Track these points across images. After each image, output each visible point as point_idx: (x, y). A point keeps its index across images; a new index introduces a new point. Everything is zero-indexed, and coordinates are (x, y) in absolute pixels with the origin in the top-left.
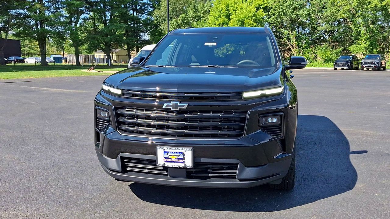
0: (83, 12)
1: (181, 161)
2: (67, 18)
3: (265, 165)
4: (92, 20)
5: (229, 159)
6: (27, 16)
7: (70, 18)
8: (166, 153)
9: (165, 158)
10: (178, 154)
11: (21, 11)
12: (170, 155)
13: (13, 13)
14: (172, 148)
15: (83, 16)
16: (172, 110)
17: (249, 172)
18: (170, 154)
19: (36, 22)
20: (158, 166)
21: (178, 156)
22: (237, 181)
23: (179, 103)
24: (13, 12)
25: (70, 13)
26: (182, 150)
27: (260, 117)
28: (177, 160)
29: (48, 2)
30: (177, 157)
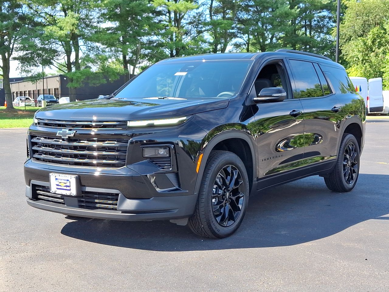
0: (234, 35)
1: (68, 188)
2: (211, 44)
3: (149, 199)
4: (245, 46)
5: (111, 189)
6: (161, 45)
7: (216, 43)
8: (57, 180)
9: (57, 185)
10: (66, 182)
11: (155, 38)
12: (60, 183)
13: (145, 41)
14: (61, 175)
15: (234, 41)
16: (62, 137)
17: (130, 204)
18: (60, 181)
19: (172, 51)
20: (51, 193)
21: (66, 183)
22: (120, 213)
23: (67, 130)
24: (145, 39)
25: (216, 37)
26: (68, 177)
27: (144, 147)
28: (65, 188)
29: (189, 24)
30: (65, 185)
